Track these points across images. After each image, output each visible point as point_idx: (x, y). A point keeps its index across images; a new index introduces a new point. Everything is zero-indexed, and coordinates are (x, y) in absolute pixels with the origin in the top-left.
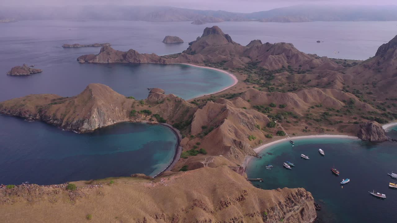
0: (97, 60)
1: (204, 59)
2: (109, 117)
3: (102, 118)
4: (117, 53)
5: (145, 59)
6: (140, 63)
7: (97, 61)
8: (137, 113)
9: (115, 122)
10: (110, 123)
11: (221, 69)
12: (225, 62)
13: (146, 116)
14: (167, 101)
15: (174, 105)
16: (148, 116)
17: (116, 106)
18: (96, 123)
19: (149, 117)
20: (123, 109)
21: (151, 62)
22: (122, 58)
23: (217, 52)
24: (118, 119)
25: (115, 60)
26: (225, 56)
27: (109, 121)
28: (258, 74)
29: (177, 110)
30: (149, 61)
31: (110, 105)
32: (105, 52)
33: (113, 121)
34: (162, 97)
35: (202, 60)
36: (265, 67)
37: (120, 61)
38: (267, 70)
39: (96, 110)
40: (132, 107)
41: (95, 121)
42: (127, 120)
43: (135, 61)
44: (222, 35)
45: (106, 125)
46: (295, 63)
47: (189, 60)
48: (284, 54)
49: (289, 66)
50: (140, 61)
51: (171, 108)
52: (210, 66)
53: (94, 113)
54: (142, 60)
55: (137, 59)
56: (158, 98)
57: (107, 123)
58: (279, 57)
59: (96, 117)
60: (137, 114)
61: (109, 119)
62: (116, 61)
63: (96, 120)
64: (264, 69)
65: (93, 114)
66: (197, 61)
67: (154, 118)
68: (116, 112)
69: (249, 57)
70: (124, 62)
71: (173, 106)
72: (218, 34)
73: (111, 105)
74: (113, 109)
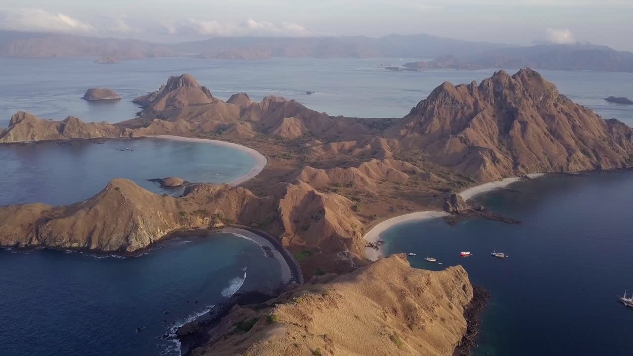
0: (12, 138)
2: (156, 227)
3: (150, 229)
5: (97, 132)
8: (189, 215)
9: (166, 233)
10: (160, 235)
13: (203, 218)
14: (226, 194)
16: (205, 218)
17: (157, 209)
18: (146, 237)
19: (208, 219)
22: (57, 132)
24: (167, 229)
25: (45, 135)
27: (158, 232)
32: (22, 123)
33: (164, 232)
34: (214, 189)
36: (283, 135)
37: (54, 137)
38: (287, 139)
39: (139, 217)
40: (178, 207)
41: (144, 234)
42: (178, 227)
44: (199, 87)
45: (157, 239)
46: (315, 127)
49: (310, 132)
50: (89, 135)
51: (235, 203)
53: (140, 223)
57: (157, 235)
59: (143, 229)
60: (190, 218)
62: (46, 138)
63: (145, 232)
64: (282, 138)
66: (181, 130)
67: (218, 220)
70: (61, 137)
71: (236, 199)
74: (155, 215)
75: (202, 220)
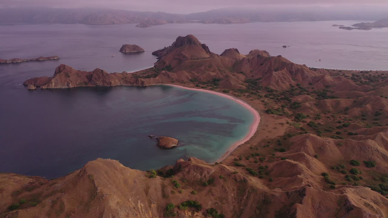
0: (53, 84)
1: (190, 78)
4: (79, 74)
5: (117, 81)
6: (111, 86)
7: (53, 86)
8: (176, 209)
11: (219, 91)
12: (218, 80)
13: (193, 213)
14: (221, 181)
15: (235, 188)
16: (196, 214)
17: (138, 199)
19: (198, 214)
20: (150, 203)
21: (124, 84)
22: (86, 80)
23: (203, 68)
25: (78, 83)
26: (213, 72)
28: (271, 98)
29: (245, 198)
30: (122, 83)
31: (128, 200)
32: (62, 73)
35: (188, 78)
36: (272, 87)
37: (84, 84)
38: (276, 91)
40: (164, 196)
43: (104, 84)
44: (199, 45)
46: (302, 80)
47: (172, 79)
48: (285, 69)
49: (297, 85)
50: (110, 83)
51: (232, 195)
52: (202, 88)
54: (113, 82)
55: (107, 81)
56: (201, 174)
58: (282, 74)
60: (178, 212)
62: (78, 85)
64: (272, 91)
66: (183, 80)
68: (141, 211)
69: (242, 73)
70: (90, 85)
71: (233, 190)
72: (195, 44)
73: (130, 200)
74: (134, 208)
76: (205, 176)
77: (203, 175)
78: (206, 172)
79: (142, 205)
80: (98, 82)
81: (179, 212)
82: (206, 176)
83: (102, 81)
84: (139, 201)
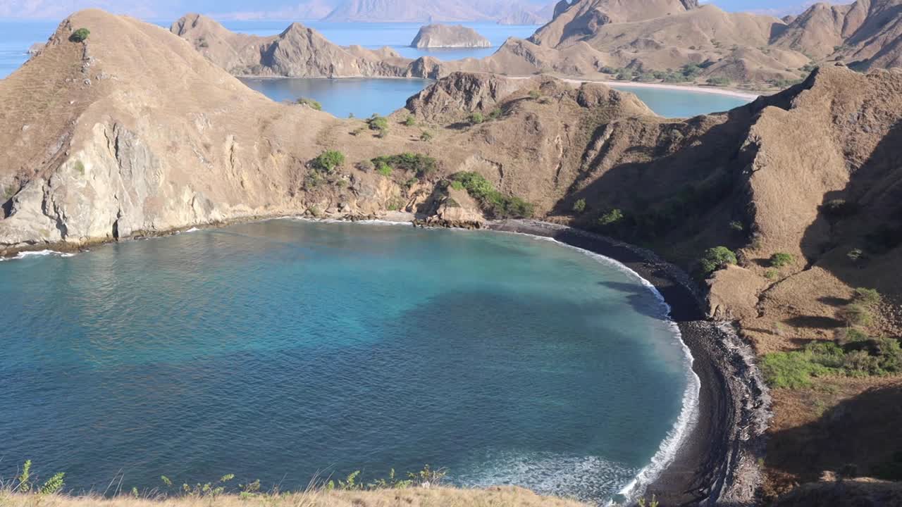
2: (177, 181)
3: (139, 181)
5: (354, 65)
8: (349, 168)
9: (216, 215)
10: (183, 216)
13: (406, 185)
16: (415, 187)
17: (228, 132)
18: (98, 204)
20: (267, 149)
21: (377, 75)
22: (258, 60)
24: (233, 203)
27: (179, 202)
30: (369, 73)
31: (192, 123)
33: (209, 206)
34: (493, 93)
37: (250, 71)
39: (99, 131)
40: (324, 137)
41: (90, 193)
42: (289, 208)
45: (160, 225)
50: (331, 70)
53: (89, 146)
54: (339, 67)
57: (166, 215)
59: (95, 172)
60: (352, 178)
61: (178, 192)
63: (100, 186)
65: (81, 147)
67: (456, 195)
68: (227, 161)
71: (566, 128)
73: (200, 127)
74: (207, 147)
75: (397, 191)
76: (480, 105)
77: (476, 100)
78: (484, 90)
79: (236, 146)
80: (291, 65)
81: (359, 175)
82: (484, 105)
83: (304, 64)
84: (230, 138)
